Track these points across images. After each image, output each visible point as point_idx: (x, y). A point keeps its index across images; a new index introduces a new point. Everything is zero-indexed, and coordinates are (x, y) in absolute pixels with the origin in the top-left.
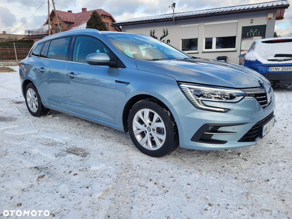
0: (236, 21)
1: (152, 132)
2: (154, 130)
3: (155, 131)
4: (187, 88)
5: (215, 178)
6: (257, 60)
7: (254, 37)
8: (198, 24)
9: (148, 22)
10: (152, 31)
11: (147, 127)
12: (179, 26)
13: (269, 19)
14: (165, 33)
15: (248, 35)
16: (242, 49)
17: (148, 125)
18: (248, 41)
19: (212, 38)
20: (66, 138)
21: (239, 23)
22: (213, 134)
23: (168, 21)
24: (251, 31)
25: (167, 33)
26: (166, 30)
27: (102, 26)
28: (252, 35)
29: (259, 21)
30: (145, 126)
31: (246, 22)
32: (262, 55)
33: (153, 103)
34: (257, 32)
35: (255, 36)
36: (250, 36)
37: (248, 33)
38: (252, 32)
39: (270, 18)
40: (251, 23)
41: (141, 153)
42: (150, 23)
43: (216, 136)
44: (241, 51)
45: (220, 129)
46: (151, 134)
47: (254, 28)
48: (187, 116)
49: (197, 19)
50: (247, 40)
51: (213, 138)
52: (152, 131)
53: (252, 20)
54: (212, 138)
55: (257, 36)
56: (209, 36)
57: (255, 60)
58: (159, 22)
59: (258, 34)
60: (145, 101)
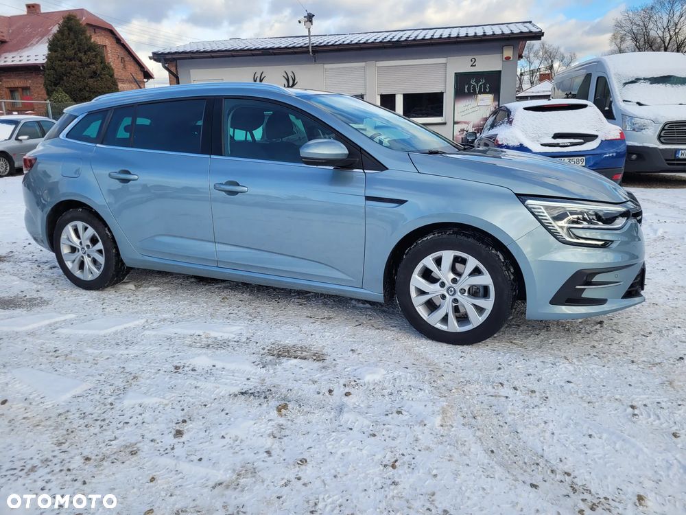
0: (442, 60)
1: (458, 296)
2: (463, 291)
3: (466, 294)
4: (541, 207)
5: (600, 367)
6: (521, 145)
7: (479, 95)
8: (362, 64)
9: (249, 53)
10: (258, 75)
11: (446, 287)
12: (320, 66)
13: (506, 58)
14: (288, 80)
15: (466, 90)
16: (456, 120)
17: (448, 283)
18: (467, 103)
19: (395, 95)
20: (235, 329)
21: (448, 66)
22: (585, 289)
23: (296, 53)
24: (473, 82)
25: (294, 81)
26: (290, 75)
27: (94, 53)
28: (474, 90)
29: (487, 63)
30: (443, 285)
31: (463, 64)
32: (531, 135)
33: (466, 239)
34: (485, 84)
35: (480, 93)
36: (471, 94)
37: (466, 87)
38: (474, 85)
39: (508, 58)
40: (472, 66)
41: (430, 342)
42: (253, 55)
43: (590, 292)
44: (455, 123)
45: (597, 279)
46: (456, 301)
47: (478, 76)
48: (540, 259)
49: (362, 52)
50: (465, 101)
51: (585, 295)
52: (459, 294)
53: (473, 60)
54: (583, 296)
55: (485, 92)
56: (388, 91)
57: (519, 144)
58: (275, 54)
59: (485, 88)
60: (444, 236)
